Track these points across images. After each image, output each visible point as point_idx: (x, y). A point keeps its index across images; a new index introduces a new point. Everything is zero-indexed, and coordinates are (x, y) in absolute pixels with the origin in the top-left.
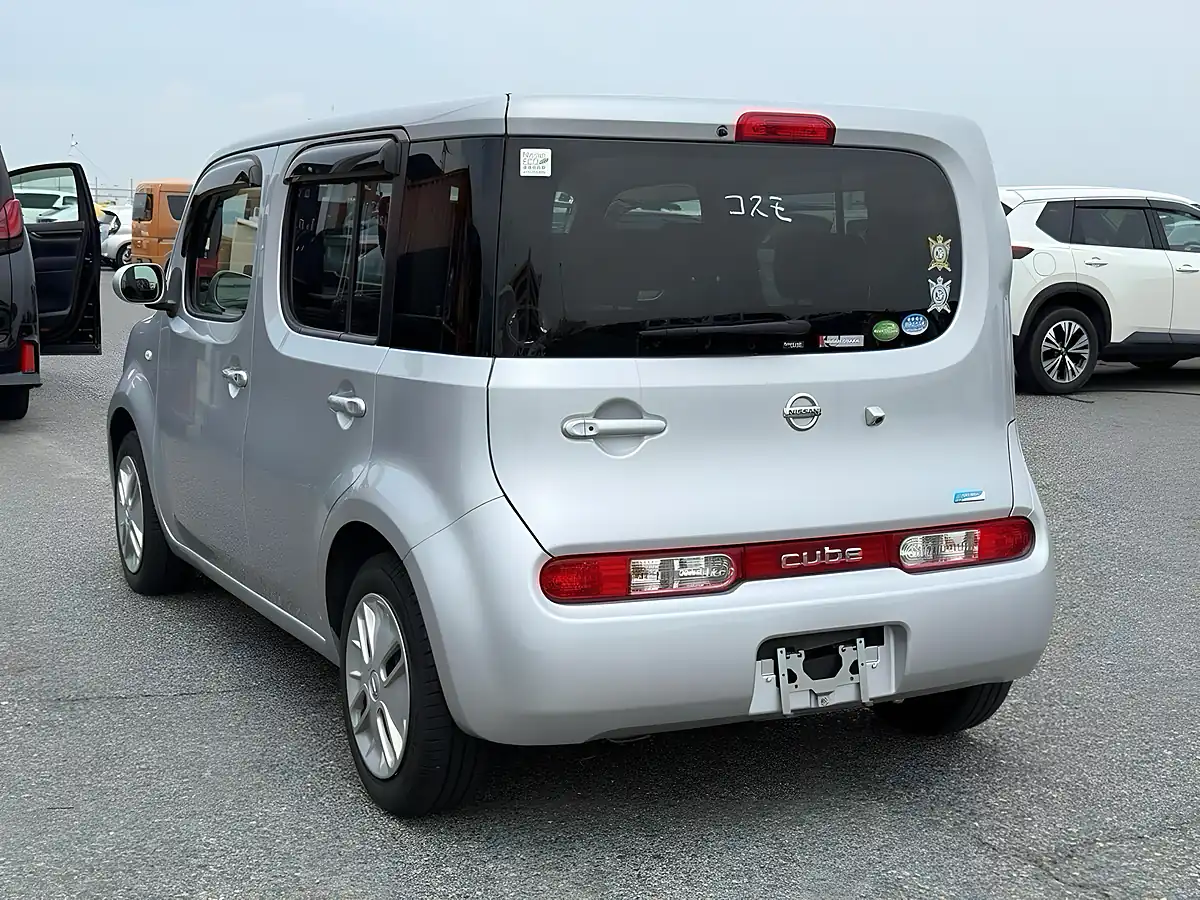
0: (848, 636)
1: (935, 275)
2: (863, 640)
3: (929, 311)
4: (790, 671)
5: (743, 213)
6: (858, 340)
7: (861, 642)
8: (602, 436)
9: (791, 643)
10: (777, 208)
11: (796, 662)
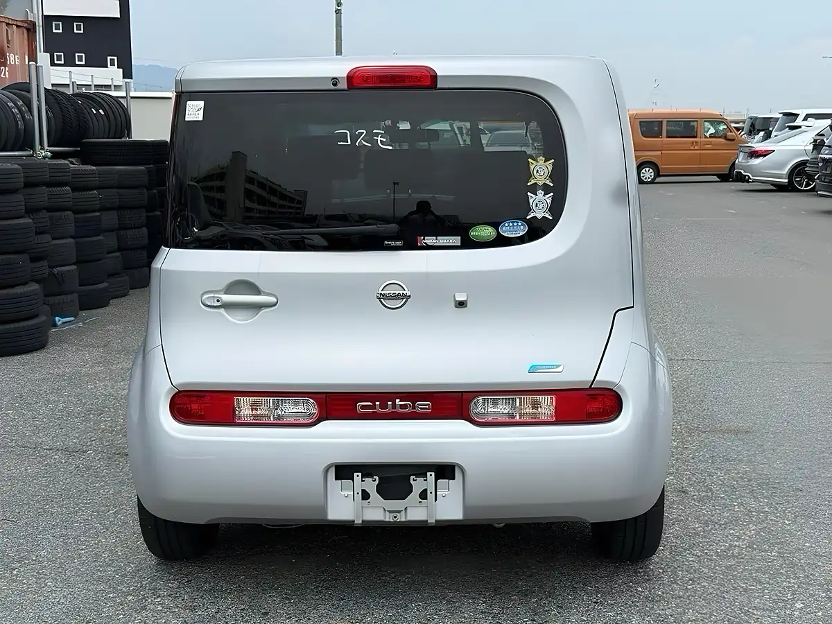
0: (421, 469)
1: (534, 189)
2: (433, 474)
3: (528, 218)
4: (364, 491)
5: (349, 143)
6: (456, 240)
7: (431, 476)
8: (228, 306)
9: (367, 470)
10: (379, 139)
11: (371, 485)
